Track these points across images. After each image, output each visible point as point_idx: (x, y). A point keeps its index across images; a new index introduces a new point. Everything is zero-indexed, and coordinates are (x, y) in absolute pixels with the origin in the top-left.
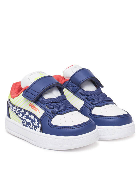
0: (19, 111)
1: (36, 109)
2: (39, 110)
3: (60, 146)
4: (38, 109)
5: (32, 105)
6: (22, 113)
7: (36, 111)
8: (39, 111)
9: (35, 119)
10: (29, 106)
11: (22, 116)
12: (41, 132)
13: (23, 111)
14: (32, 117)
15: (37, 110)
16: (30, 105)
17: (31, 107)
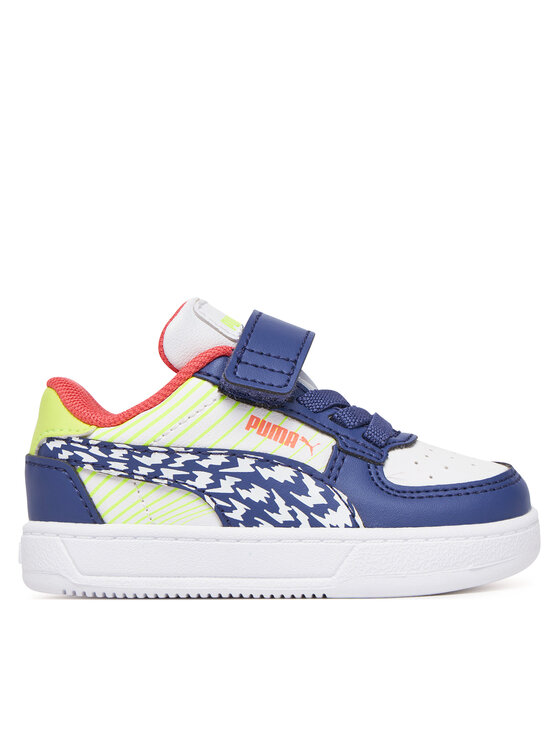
0: (190, 466)
1: (290, 437)
2: (304, 439)
3: (470, 567)
4: (297, 435)
5: (264, 422)
6: (212, 469)
7: (293, 446)
8: (307, 443)
9: (299, 479)
10: (248, 428)
11: (212, 481)
12: (356, 525)
13: (217, 460)
14: (283, 474)
15: (296, 440)
16: (253, 423)
17: (259, 432)
